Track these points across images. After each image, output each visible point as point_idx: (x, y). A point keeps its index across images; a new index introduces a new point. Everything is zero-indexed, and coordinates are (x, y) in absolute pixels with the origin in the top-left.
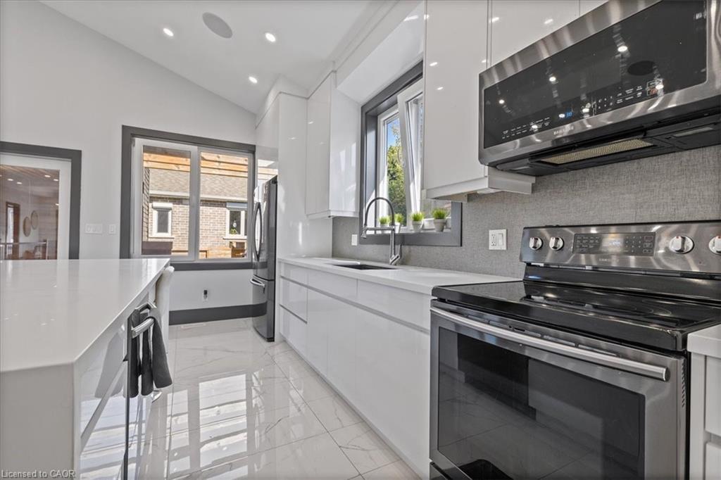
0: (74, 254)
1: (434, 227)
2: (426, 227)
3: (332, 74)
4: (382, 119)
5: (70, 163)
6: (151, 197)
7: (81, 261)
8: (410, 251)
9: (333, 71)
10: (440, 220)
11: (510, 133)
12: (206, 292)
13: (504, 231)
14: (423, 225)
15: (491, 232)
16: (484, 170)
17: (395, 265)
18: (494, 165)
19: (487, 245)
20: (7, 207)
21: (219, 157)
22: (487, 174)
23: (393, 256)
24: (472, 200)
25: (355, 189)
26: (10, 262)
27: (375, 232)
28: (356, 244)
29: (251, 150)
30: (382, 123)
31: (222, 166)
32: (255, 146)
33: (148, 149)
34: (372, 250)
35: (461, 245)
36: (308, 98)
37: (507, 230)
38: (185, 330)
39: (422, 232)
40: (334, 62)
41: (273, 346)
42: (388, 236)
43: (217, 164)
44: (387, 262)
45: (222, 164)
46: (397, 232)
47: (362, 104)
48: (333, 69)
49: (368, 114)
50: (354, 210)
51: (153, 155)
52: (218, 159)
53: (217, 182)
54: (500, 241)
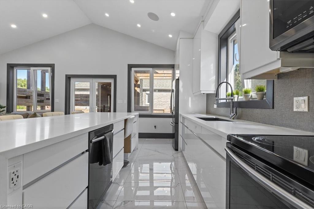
0: (115, 111)
1: (257, 97)
2: (253, 97)
3: (202, 23)
4: (230, 39)
5: (113, 80)
6: (143, 90)
7: (117, 113)
8: (242, 112)
9: (202, 21)
10: (261, 93)
11: (293, 21)
12: (155, 127)
13: (306, 98)
14: (251, 96)
15: (295, 99)
16: (277, 54)
17: (233, 119)
18: (284, 49)
19: (292, 108)
20: (108, 96)
21: (163, 72)
22: (279, 57)
23: (232, 114)
24: (281, 78)
25: (215, 78)
26: (109, 113)
27: (226, 101)
28: (216, 107)
29: (172, 67)
30: (230, 41)
31: (165, 75)
32: (174, 65)
33: (136, 72)
34: (223, 110)
35: (273, 108)
36: (193, 38)
37: (309, 97)
38: (148, 141)
39: (250, 100)
40: (203, 17)
41: (178, 153)
42: (229, 103)
43: (164, 74)
44: (228, 117)
45: (166, 74)
46: (236, 100)
47: (218, 34)
48: (202, 20)
49: (222, 38)
50: (215, 90)
51: (142, 74)
52: (163, 73)
53: (168, 82)
54: (303, 105)
